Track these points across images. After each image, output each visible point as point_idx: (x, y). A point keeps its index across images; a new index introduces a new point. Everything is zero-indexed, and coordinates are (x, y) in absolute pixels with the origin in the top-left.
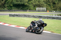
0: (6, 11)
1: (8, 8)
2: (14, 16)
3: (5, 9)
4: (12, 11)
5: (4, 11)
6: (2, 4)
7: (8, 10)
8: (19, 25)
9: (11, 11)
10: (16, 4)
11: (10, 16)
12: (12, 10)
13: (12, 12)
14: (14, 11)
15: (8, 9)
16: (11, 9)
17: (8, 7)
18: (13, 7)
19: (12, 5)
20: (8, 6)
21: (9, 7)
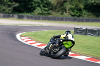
0: (67, 19)
1: (73, 14)
2: (85, 32)
3: (65, 14)
4: (82, 21)
5: (62, 19)
6: (58, 3)
7: (73, 18)
8: (96, 56)
9: (79, 21)
10: (92, 4)
11: (77, 33)
12: (81, 18)
13: (80, 23)
14: (88, 21)
15: (73, 16)
16: (79, 16)
17: (73, 11)
18: (84, 12)
19: (82, 7)
20: (73, 7)
21: (76, 11)
